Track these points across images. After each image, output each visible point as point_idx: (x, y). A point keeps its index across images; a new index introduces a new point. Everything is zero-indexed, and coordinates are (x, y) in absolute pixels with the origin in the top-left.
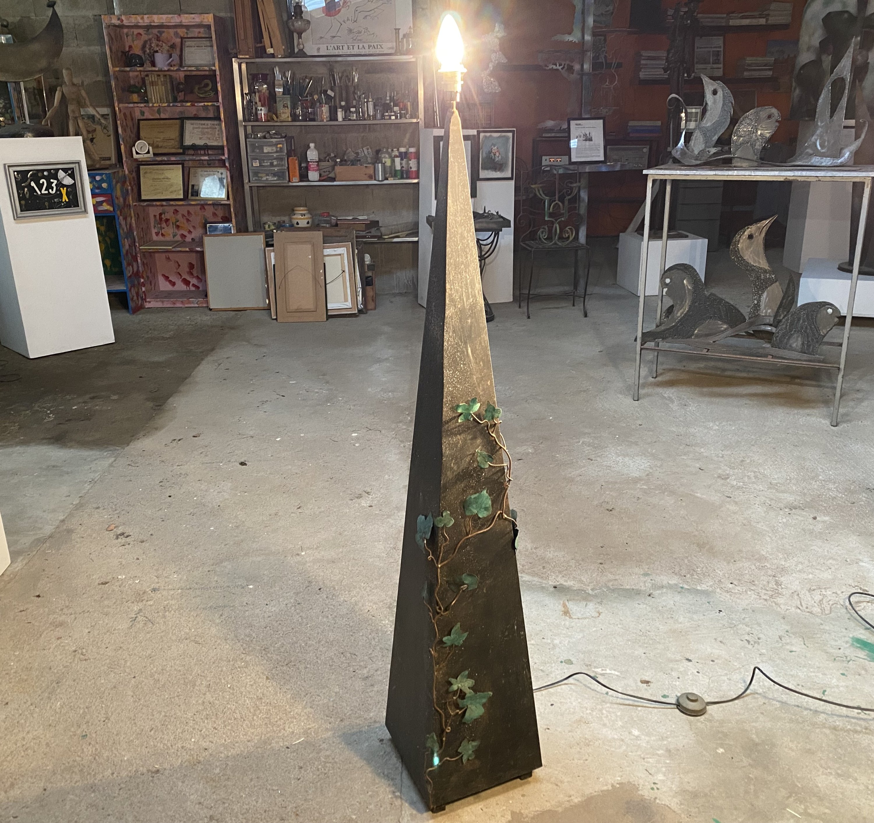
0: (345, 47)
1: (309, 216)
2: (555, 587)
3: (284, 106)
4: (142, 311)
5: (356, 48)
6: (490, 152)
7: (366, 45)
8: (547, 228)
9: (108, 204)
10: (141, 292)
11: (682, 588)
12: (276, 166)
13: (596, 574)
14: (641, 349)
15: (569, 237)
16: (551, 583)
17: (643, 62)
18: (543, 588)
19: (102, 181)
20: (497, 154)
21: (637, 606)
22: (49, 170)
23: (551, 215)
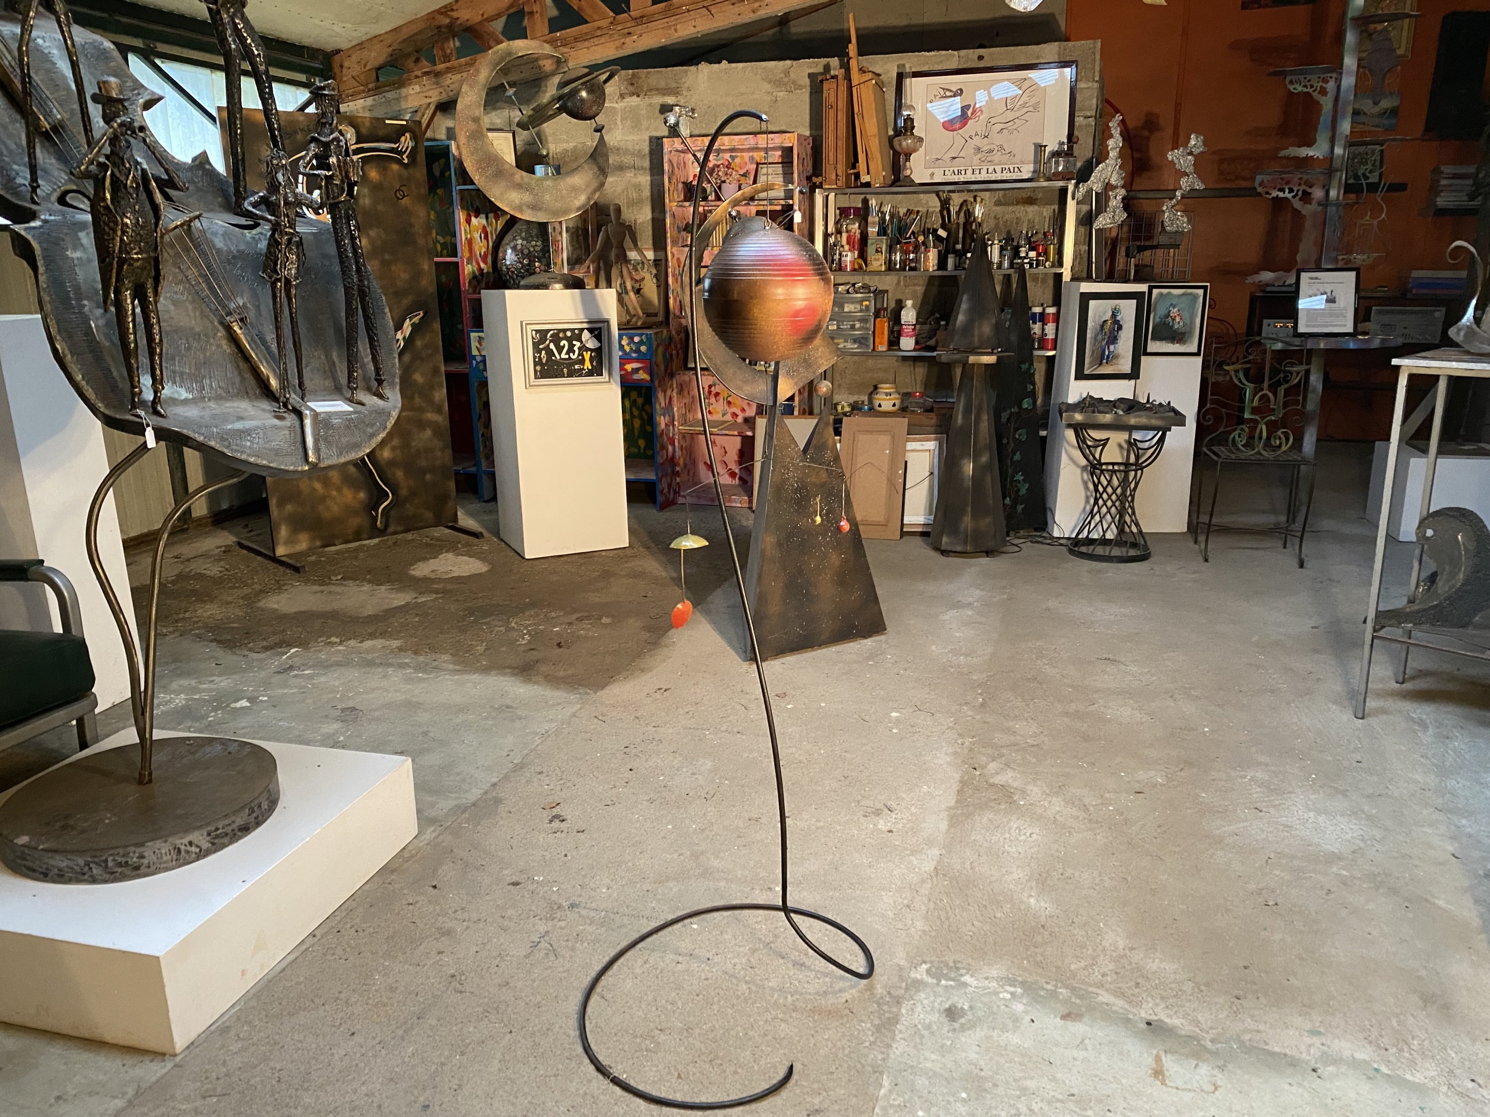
0: (969, 172)
1: (897, 396)
2: (1149, 1024)
3: (877, 251)
4: (674, 507)
5: (984, 171)
6: (1168, 315)
7: (999, 169)
8: (1246, 429)
9: (645, 372)
10: (674, 483)
11: (1376, 1070)
12: (859, 330)
13: (1225, 1013)
14: (1373, 638)
15: (1280, 446)
16: (1143, 1015)
17: (1444, 182)
18: (1128, 1020)
19: (641, 343)
20: (1178, 319)
21: (1287, 1087)
22: (572, 330)
23: (1254, 411)
